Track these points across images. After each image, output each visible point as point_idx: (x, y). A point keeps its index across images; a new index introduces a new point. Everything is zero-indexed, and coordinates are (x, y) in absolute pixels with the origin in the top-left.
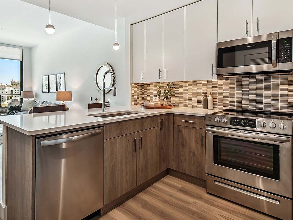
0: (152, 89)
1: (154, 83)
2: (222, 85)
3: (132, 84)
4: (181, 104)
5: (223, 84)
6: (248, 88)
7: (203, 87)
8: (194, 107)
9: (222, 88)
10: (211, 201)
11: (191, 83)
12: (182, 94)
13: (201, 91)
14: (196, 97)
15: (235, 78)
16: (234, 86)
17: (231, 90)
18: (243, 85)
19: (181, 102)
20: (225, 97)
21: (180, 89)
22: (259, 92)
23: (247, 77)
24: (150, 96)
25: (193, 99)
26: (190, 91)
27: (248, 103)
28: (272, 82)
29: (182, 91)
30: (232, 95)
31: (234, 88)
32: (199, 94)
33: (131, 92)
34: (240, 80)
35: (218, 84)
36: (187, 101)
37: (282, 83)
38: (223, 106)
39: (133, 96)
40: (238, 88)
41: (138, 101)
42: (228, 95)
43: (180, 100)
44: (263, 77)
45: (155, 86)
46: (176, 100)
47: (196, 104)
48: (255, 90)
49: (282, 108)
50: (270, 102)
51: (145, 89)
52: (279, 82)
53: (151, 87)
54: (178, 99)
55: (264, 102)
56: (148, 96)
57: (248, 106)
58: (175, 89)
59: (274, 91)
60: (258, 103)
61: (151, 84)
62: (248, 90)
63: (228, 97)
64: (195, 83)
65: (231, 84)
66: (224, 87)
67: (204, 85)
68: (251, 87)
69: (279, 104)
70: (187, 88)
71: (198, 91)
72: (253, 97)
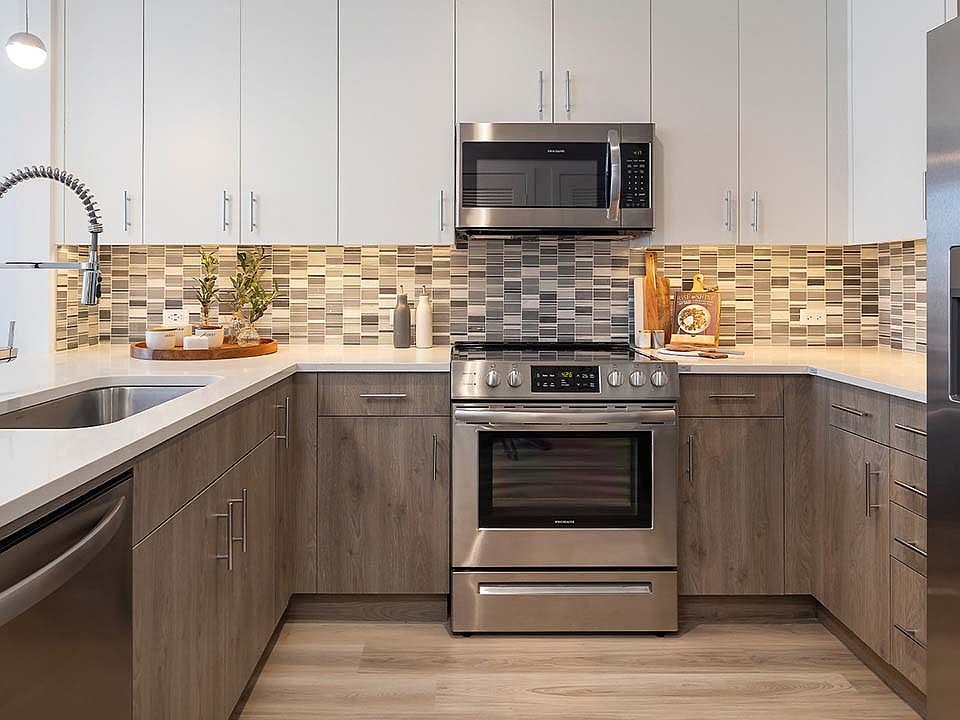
0: (157, 273)
1: (167, 246)
2: (447, 264)
3: (59, 247)
4: (295, 334)
5: (449, 259)
6: (518, 274)
7: (384, 270)
8: (351, 341)
9: (445, 275)
10: (482, 656)
11: (340, 253)
12: (302, 294)
13: (375, 284)
14: (357, 304)
15: (485, 243)
16: (482, 268)
17: (473, 279)
18: (508, 264)
19: (300, 324)
20: (454, 303)
21: (293, 273)
22: (546, 286)
23: (518, 242)
24: (143, 304)
25: (348, 313)
26: (335, 284)
27: (519, 319)
28: (577, 259)
29: (304, 284)
30: (476, 297)
31: (481, 274)
32: (367, 294)
33: (54, 286)
34: (498, 250)
35: (434, 259)
36: (324, 321)
37: (599, 263)
38: (448, 334)
39: (61, 305)
40: (494, 274)
41: (82, 328)
42: (463, 295)
43: (293, 318)
44: (556, 243)
45: (171, 263)
46: (275, 320)
47: (358, 330)
48: (536, 281)
49: (599, 329)
50: (572, 314)
51: (115, 273)
52: (592, 260)
53: (152, 262)
54: (284, 313)
55: (559, 314)
56: (132, 303)
57: (520, 327)
58: (269, 275)
59: (581, 284)
60: (544, 320)
61: (157, 250)
62: (519, 280)
63: (464, 304)
64: (353, 254)
65: (473, 262)
66: (453, 271)
67: (385, 261)
68: (527, 272)
69: (590, 320)
70: (321, 271)
71: (365, 284)
72: (531, 302)
